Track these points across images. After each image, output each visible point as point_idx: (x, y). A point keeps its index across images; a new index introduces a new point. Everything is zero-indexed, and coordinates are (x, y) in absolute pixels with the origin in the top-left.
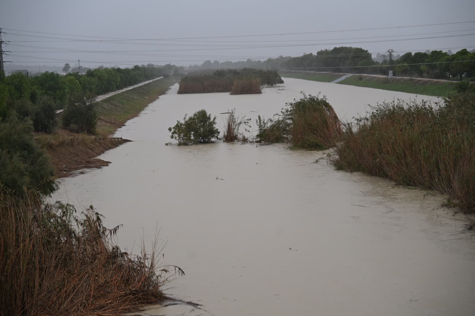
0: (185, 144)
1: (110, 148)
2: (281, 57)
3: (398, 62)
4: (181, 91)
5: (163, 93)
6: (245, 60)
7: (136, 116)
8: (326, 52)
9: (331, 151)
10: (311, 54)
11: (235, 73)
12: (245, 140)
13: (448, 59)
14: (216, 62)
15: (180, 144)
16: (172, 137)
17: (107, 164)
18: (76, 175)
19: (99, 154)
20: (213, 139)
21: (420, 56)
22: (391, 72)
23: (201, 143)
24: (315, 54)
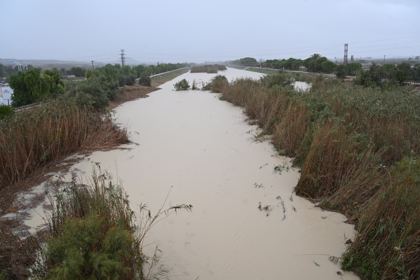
0: (178, 90)
1: (153, 91)
2: (230, 61)
3: (264, 63)
4: (191, 72)
5: (186, 72)
6: (218, 61)
7: (171, 80)
8: (243, 59)
9: (221, 94)
10: (238, 60)
11: (211, 66)
12: (198, 89)
13: (278, 62)
14: (209, 62)
15: (176, 90)
16: (175, 88)
17: (148, 96)
18: (135, 100)
19: (148, 93)
20: (188, 89)
21: (271, 61)
22: (261, 66)
23: (184, 90)
24: (239, 59)
